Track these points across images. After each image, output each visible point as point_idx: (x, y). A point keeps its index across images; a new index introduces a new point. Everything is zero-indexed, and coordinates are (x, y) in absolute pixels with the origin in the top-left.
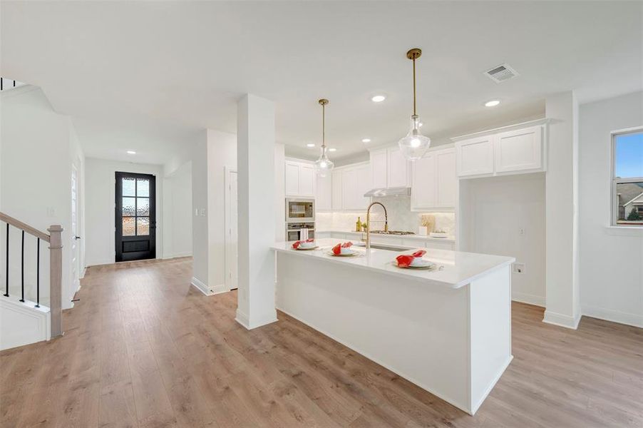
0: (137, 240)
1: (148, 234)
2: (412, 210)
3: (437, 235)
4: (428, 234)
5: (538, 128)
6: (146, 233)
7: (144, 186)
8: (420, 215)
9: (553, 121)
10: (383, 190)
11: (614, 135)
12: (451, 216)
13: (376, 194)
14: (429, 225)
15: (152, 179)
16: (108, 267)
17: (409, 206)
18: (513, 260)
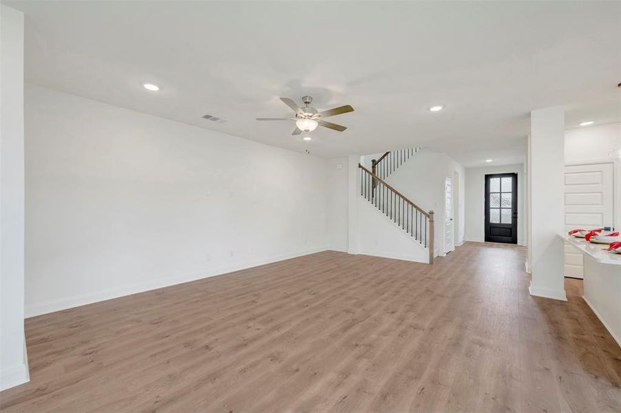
0: (500, 227)
1: (511, 223)
6: (510, 222)
7: (508, 181)
15: (514, 176)
16: (478, 244)
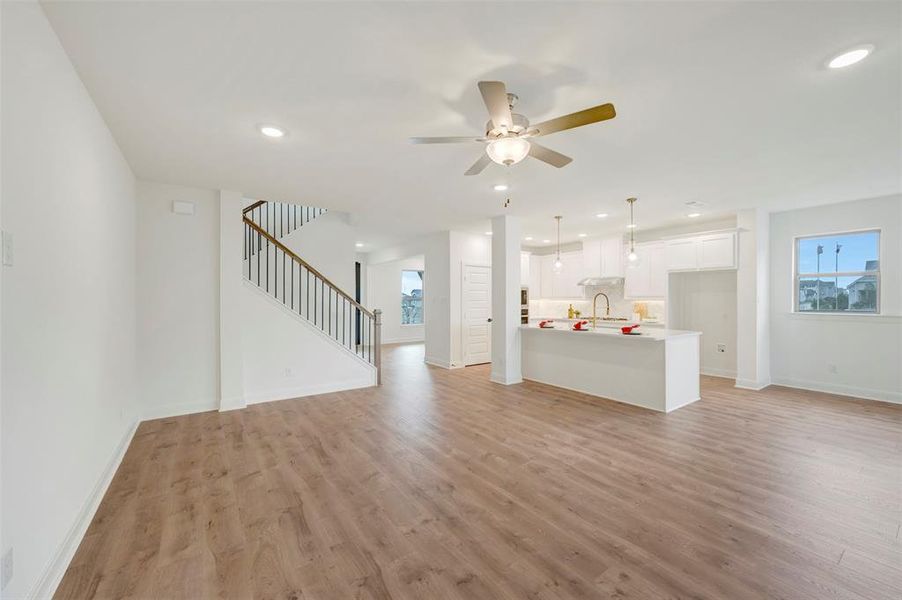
2: (625, 298)
3: (648, 320)
4: (641, 320)
5: (730, 235)
8: (633, 303)
9: (741, 230)
10: (594, 279)
11: (797, 239)
12: (661, 303)
13: (586, 282)
14: (642, 312)
17: (623, 293)
18: (701, 333)
